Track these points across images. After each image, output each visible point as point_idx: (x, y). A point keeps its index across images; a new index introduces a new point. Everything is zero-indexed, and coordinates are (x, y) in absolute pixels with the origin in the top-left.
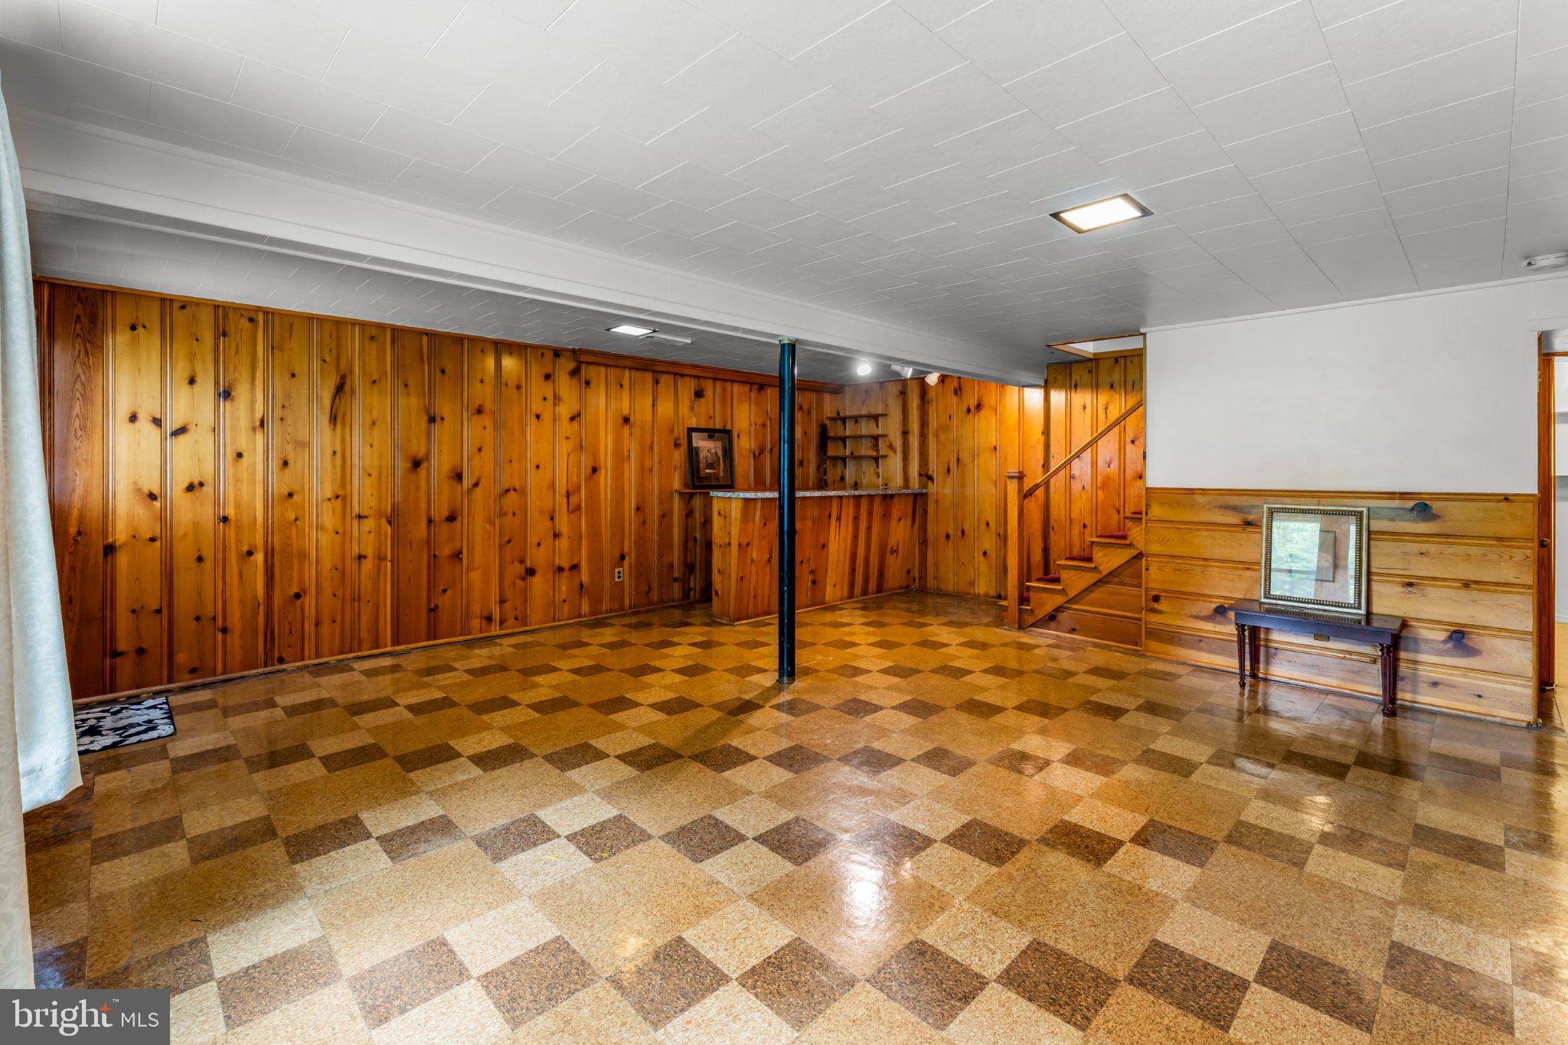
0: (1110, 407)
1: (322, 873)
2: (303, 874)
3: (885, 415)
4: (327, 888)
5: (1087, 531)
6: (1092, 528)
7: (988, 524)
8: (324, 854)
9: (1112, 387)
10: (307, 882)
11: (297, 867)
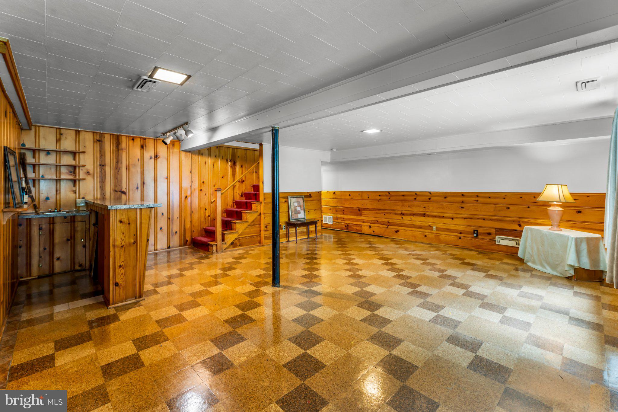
0: (215, 164)
1: (506, 358)
2: (512, 363)
3: (84, 152)
4: (510, 353)
5: (207, 211)
6: (209, 210)
7: (163, 214)
8: (498, 364)
9: (216, 157)
10: (514, 359)
11: (512, 367)
